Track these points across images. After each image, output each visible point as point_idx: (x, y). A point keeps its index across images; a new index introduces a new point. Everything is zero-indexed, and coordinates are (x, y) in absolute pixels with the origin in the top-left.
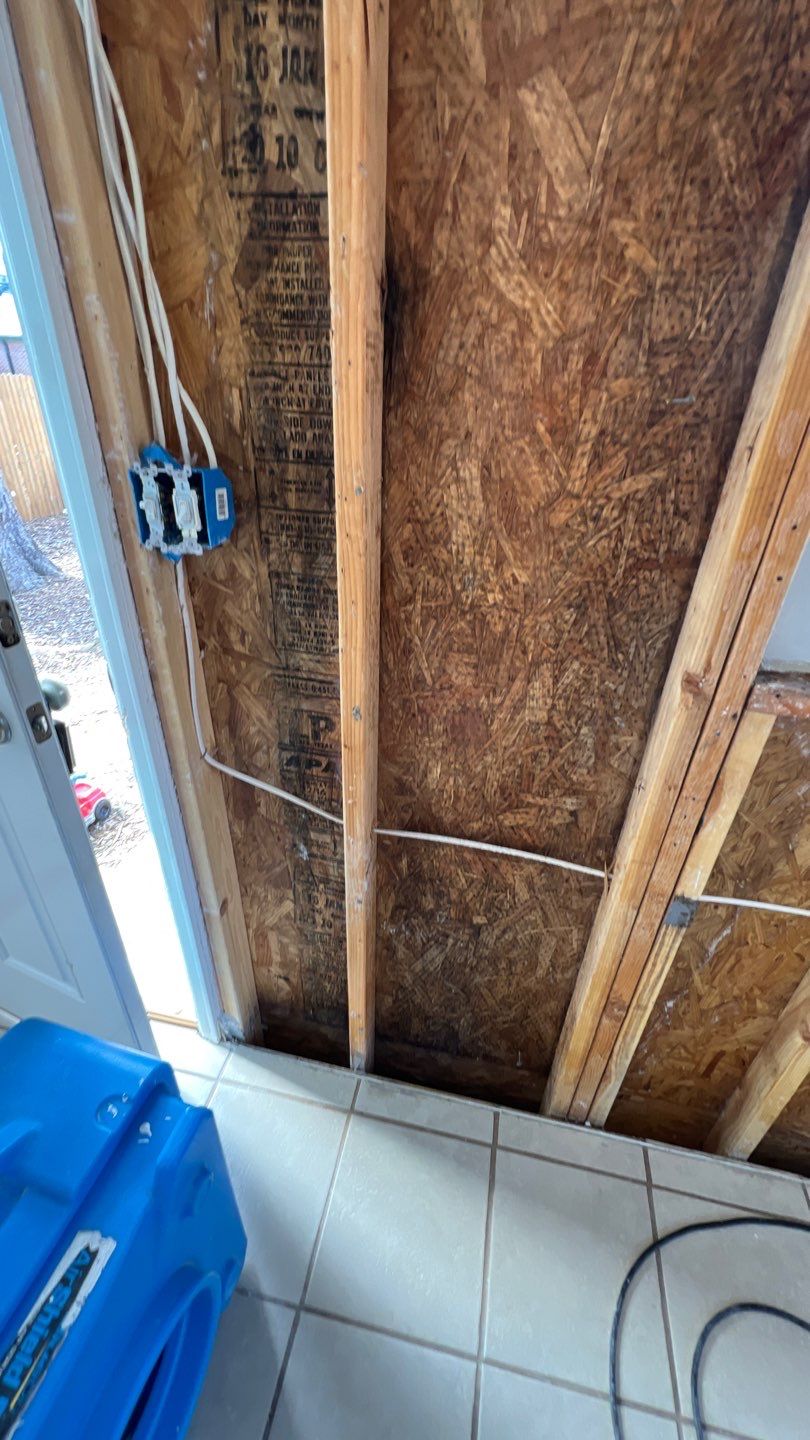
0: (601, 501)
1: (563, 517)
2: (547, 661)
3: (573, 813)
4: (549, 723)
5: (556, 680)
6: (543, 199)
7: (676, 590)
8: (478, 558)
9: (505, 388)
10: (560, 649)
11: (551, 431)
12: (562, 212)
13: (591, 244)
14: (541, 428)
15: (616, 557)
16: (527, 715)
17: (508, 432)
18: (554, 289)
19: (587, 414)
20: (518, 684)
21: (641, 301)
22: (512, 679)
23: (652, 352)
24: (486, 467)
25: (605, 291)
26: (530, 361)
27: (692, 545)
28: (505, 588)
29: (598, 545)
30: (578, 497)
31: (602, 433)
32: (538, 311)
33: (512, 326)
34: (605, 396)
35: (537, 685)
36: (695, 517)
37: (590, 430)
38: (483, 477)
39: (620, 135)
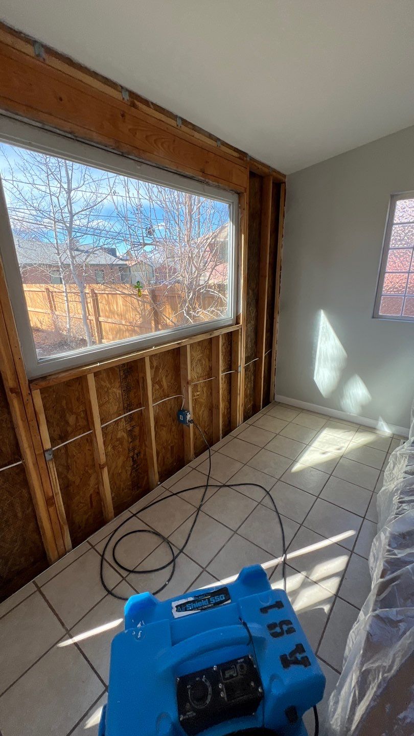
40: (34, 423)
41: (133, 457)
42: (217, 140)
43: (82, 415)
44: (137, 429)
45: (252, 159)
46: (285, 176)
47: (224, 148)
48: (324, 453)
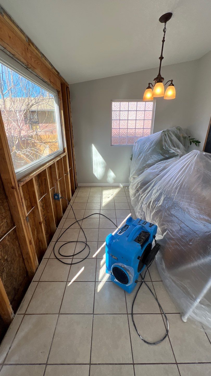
3: (7, 222)
41: (45, 219)
42: (52, 65)
43: (28, 200)
44: (44, 205)
45: (61, 76)
46: (68, 85)
47: (53, 70)
48: (108, 198)
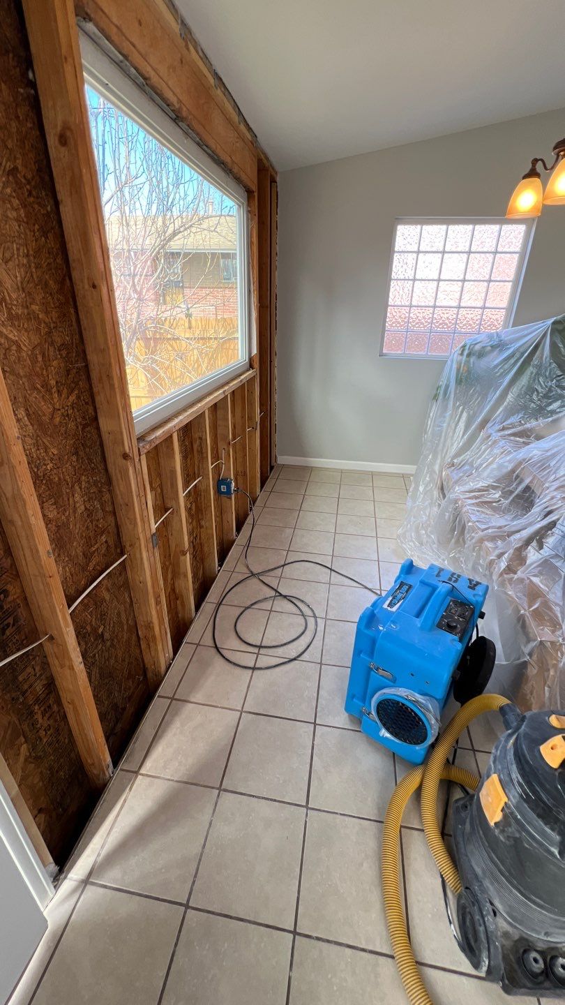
0: (66, 408)
1: (58, 419)
2: (75, 482)
3: (106, 542)
4: (86, 509)
5: (80, 488)
6: (8, 298)
7: (96, 431)
8: (38, 452)
9: (22, 374)
10: (77, 474)
11: (42, 387)
12: (15, 303)
13: (28, 314)
14: (39, 386)
15: (78, 427)
16: (79, 511)
17: (29, 392)
18: (23, 332)
19: (50, 377)
20: (71, 499)
21: (50, 333)
22: (68, 499)
23: (59, 350)
24: (27, 410)
25: (38, 330)
26: (26, 360)
27: (93, 413)
28: (52, 460)
29: (71, 425)
30: (59, 410)
31: (57, 382)
32: (22, 341)
33: (14, 348)
34: (53, 368)
35: (76, 495)
36: (90, 403)
37: (53, 382)
38: (27, 414)
39: (23, 276)
40: (143, 499)
41: (193, 542)
42: (240, 113)
43: (159, 490)
44: (194, 508)
45: (259, 144)
46: (276, 173)
47: (242, 126)
